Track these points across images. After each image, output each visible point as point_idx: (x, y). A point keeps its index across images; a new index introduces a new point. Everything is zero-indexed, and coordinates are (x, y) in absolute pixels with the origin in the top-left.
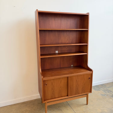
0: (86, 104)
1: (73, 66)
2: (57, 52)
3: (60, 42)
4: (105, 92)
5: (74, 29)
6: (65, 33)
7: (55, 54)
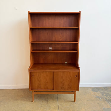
0: (74, 101)
1: (67, 63)
2: (51, 48)
3: (54, 39)
4: (103, 95)
5: (68, 27)
6: (59, 32)
7: (49, 50)
